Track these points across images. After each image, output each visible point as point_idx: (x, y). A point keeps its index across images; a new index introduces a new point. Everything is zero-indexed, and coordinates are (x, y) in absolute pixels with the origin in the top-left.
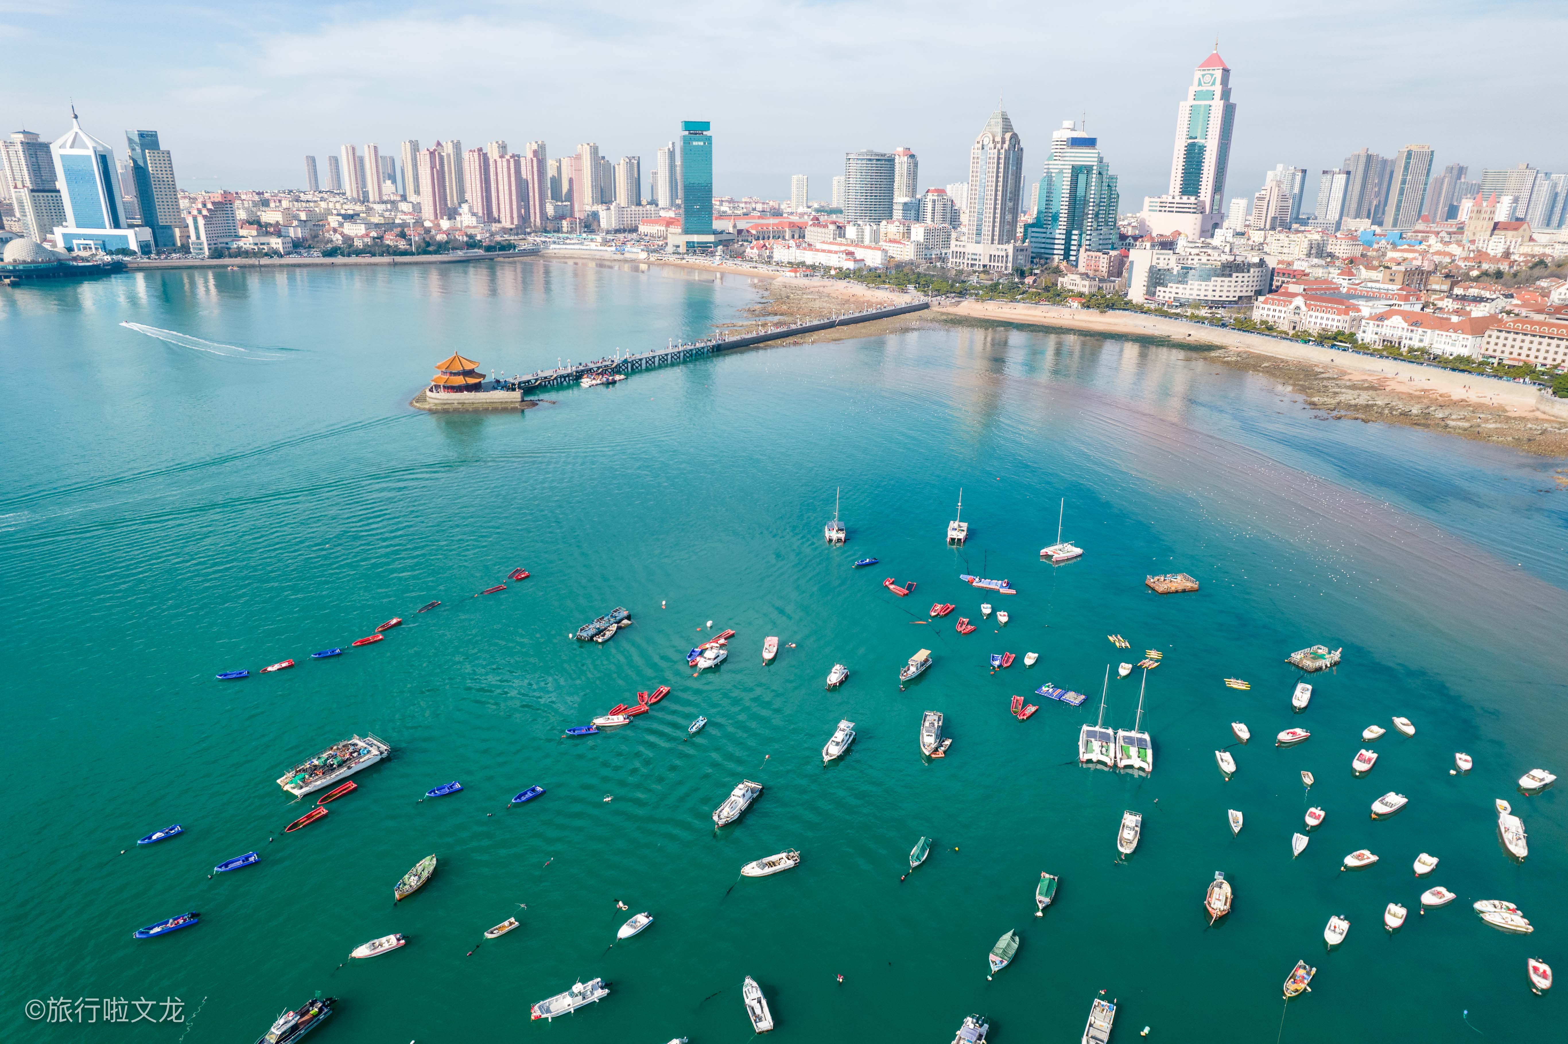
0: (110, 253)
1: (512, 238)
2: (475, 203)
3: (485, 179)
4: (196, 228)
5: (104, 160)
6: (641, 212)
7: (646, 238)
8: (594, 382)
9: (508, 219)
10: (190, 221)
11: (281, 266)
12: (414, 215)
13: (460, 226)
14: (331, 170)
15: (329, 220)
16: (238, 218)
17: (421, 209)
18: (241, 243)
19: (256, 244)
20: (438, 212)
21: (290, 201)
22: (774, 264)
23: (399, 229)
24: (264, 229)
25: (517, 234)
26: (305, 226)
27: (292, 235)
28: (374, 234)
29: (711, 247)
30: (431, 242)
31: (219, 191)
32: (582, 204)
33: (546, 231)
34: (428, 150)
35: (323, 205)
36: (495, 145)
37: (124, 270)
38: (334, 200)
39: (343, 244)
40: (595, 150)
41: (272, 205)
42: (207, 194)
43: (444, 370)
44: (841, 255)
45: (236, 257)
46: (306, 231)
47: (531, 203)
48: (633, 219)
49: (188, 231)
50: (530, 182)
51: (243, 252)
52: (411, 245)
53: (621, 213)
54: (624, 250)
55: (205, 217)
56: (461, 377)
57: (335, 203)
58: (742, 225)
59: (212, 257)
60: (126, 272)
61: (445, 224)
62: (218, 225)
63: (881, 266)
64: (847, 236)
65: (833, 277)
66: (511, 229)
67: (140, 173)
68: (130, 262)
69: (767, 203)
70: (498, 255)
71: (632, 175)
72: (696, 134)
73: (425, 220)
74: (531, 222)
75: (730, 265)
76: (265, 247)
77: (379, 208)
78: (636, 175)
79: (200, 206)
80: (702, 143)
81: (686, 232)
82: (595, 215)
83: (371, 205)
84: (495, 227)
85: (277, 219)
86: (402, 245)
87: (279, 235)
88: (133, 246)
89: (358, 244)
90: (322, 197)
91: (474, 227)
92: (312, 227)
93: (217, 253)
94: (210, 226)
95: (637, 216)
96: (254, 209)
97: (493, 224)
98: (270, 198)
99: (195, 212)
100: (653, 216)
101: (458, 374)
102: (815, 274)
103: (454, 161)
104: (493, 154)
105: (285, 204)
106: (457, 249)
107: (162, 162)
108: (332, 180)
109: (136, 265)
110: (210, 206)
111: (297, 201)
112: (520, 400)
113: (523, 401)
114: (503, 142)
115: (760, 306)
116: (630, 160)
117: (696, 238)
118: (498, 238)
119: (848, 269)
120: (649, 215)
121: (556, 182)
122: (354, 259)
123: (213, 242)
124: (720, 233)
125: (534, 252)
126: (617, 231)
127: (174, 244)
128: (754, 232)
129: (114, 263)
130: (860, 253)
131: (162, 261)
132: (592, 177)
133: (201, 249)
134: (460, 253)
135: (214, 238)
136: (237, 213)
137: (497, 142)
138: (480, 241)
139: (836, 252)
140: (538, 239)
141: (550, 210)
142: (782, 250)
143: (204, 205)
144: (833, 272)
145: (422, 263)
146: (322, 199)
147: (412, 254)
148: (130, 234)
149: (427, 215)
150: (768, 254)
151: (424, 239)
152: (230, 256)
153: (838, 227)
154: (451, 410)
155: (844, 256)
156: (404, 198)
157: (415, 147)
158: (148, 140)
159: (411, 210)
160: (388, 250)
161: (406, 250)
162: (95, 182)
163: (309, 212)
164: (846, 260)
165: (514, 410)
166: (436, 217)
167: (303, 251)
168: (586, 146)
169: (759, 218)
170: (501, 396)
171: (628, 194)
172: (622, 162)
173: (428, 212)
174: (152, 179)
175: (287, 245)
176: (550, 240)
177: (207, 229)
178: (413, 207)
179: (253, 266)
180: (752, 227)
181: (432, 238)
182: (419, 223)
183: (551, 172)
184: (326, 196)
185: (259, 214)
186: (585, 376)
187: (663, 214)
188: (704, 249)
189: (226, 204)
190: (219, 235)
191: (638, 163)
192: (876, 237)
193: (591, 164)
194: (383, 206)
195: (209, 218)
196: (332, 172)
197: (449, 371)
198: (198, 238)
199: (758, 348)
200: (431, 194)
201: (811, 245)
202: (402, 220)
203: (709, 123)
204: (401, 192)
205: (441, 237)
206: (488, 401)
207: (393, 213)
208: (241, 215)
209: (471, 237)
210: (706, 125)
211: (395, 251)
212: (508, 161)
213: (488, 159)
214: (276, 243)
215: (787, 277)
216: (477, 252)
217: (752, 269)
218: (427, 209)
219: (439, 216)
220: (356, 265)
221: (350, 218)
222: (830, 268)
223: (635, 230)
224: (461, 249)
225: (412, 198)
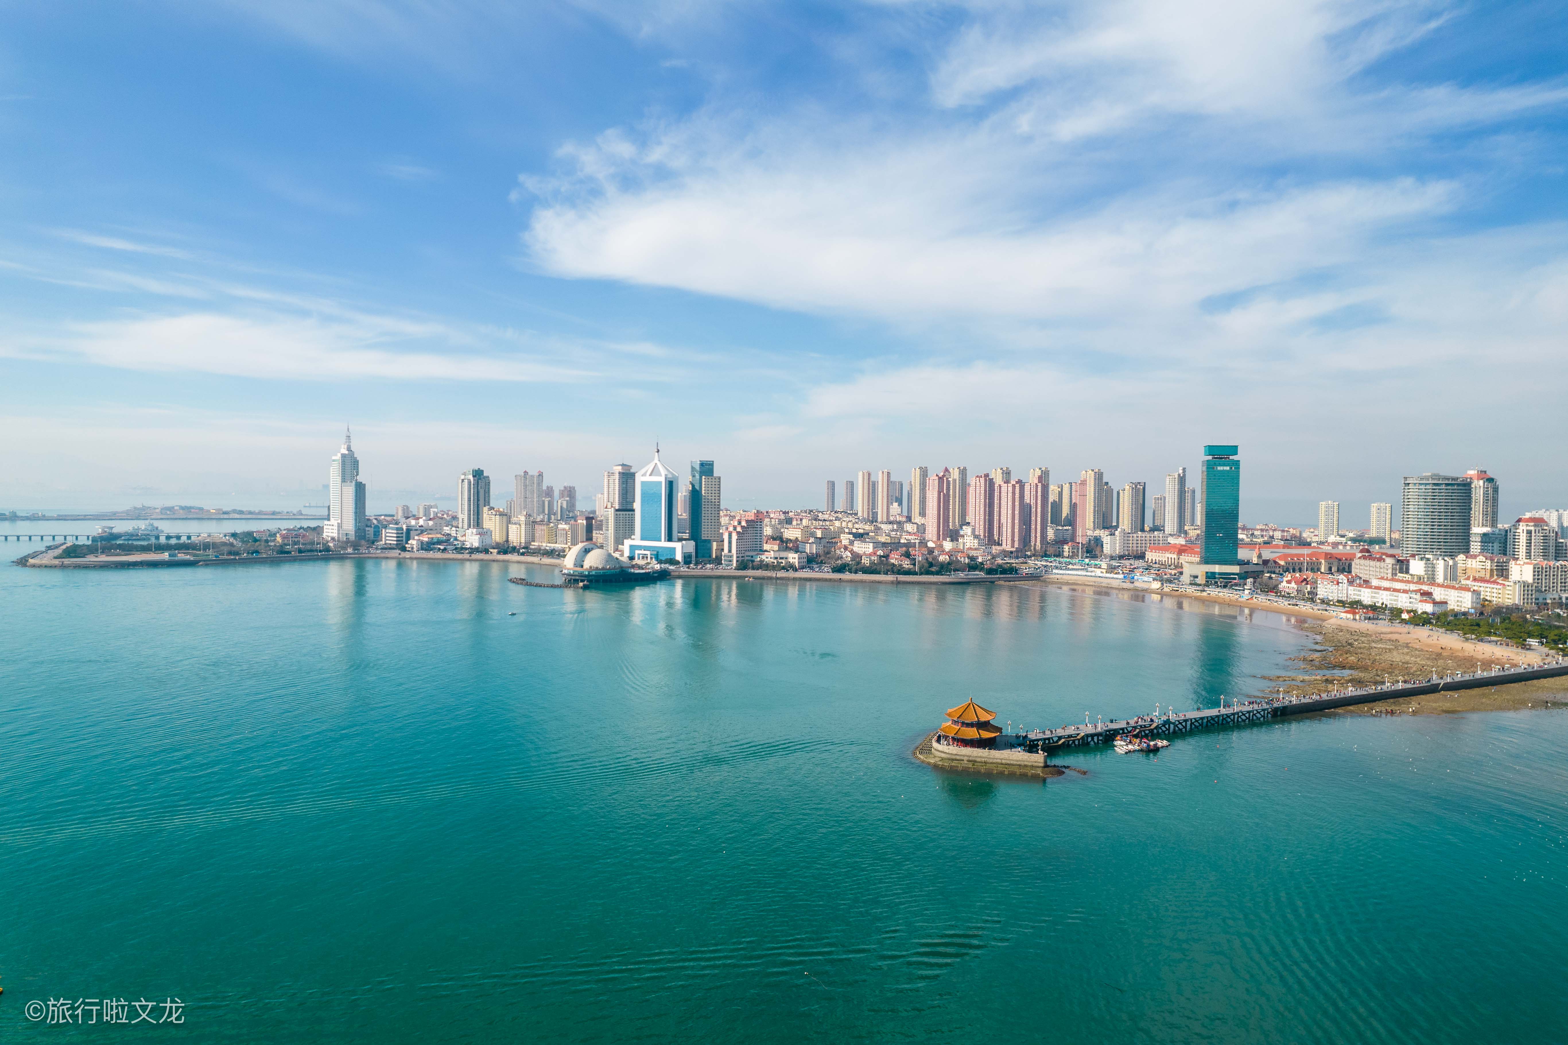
0: (660, 562)
1: (1012, 561)
2: (977, 526)
3: (990, 503)
4: (730, 543)
5: (671, 485)
6: (1148, 539)
7: (1154, 566)
8: (1130, 747)
9: (1009, 542)
10: (726, 537)
11: (795, 579)
12: (918, 536)
13: (962, 548)
14: (847, 493)
15: (841, 538)
16: (765, 534)
17: (925, 530)
18: (764, 557)
19: (776, 558)
20: (941, 533)
21: (809, 520)
22: (1318, 601)
23: (904, 549)
24: (785, 544)
25: (1017, 558)
26: (820, 543)
27: (808, 551)
28: (880, 553)
29: (1235, 579)
30: (933, 562)
31: (753, 511)
32: (1084, 528)
33: (1046, 555)
34: (937, 475)
35: (837, 523)
36: (999, 471)
37: (668, 577)
38: (847, 519)
39: (852, 561)
40: (1099, 476)
41: (794, 523)
42: (744, 513)
43: (956, 719)
44: (1413, 595)
45: (758, 569)
46: (820, 548)
47: (1033, 527)
48: (1139, 545)
49: (723, 545)
50: (1033, 506)
51: (764, 565)
52: (914, 565)
53: (1126, 538)
54: (1133, 578)
55: (738, 533)
56: (975, 729)
57: (847, 523)
58: (1267, 554)
59: (737, 569)
60: (669, 579)
61: (948, 545)
62: (747, 540)
63: (1473, 611)
64: (1411, 572)
65: (1404, 621)
66: (1012, 552)
67: (695, 495)
68: (674, 571)
69: (1287, 531)
70: (999, 578)
71: (1137, 501)
72: (1222, 458)
73: (929, 541)
74: (1031, 546)
75: (1261, 600)
76: (783, 561)
77: (886, 527)
78: (1141, 501)
79: (736, 523)
80: (1228, 468)
81: (1206, 561)
82: (1097, 540)
83: (880, 525)
84: (995, 549)
85: (796, 536)
86: (906, 564)
87: (796, 550)
88: (679, 557)
89: (866, 561)
90: (837, 517)
91: (976, 549)
92: (826, 545)
93: (743, 565)
94: (741, 541)
95: (1144, 542)
96: (779, 526)
97: (993, 547)
98: (793, 516)
99: (731, 529)
100: (1161, 542)
101: (971, 725)
102: (1380, 617)
103: (959, 486)
104: (998, 480)
105: (805, 522)
106: (958, 570)
107: (713, 486)
108: (847, 502)
109: (677, 574)
110: (744, 524)
111: (815, 520)
112: (1042, 765)
113: (1046, 766)
114: (1007, 468)
115: (1318, 655)
116: (1136, 486)
117: (1217, 569)
118: (999, 561)
119: (1425, 613)
120: (1157, 542)
121: (1057, 506)
122: (860, 576)
123: (741, 555)
124: (1245, 564)
125: (1034, 577)
126: (1121, 557)
127: (710, 556)
128: (1282, 563)
129: (662, 571)
130: (1439, 594)
131: (698, 571)
132: (1095, 503)
133: (730, 561)
134: (961, 575)
135: (743, 552)
136: (765, 529)
137: (1001, 469)
138: (982, 563)
139: (1405, 592)
140: (1039, 563)
141: (1051, 534)
142: (1329, 586)
143: (740, 523)
144: (1405, 616)
145: (924, 583)
146: (837, 519)
147: (915, 573)
148: (678, 546)
149: (930, 536)
150: (1309, 589)
151: (927, 559)
152: (753, 569)
153: (1398, 561)
154: (960, 769)
155: (1418, 596)
156: (909, 519)
157: (924, 473)
158: (706, 468)
159: (915, 530)
160: (892, 568)
161: (910, 569)
162: (661, 504)
163: (825, 530)
164: (1421, 601)
165: (1035, 778)
166: (939, 539)
167: (815, 566)
168: (1090, 471)
169: (1284, 547)
170: (1020, 758)
171: (1132, 520)
172: (1127, 487)
173: (931, 533)
174: (703, 500)
175: (802, 560)
176: (1051, 564)
177: (738, 544)
178: (918, 528)
179: (770, 578)
180: (1280, 558)
181: (935, 558)
182: (923, 543)
183: (1052, 497)
184: (840, 516)
185: (782, 530)
186: (1118, 738)
187: (1171, 540)
188: (1226, 581)
189: (757, 522)
190: (747, 549)
191: (1144, 489)
192: (1452, 574)
193: (1095, 490)
194: (890, 526)
195: (742, 533)
196: (847, 495)
197: (961, 720)
198: (730, 551)
199: (1335, 715)
200: (936, 517)
201: (1368, 581)
202: (907, 540)
203: (1236, 447)
204: (905, 513)
205: (943, 558)
206: (1003, 761)
207: (898, 533)
208: (768, 531)
209: (972, 558)
210: (1234, 450)
211: (899, 570)
212: (1014, 486)
213: (994, 484)
214: (793, 558)
215: (1341, 617)
216: (978, 575)
217: (1291, 606)
218: (930, 531)
219: (941, 538)
220: (862, 582)
221: (859, 536)
222: (1400, 611)
223: (1141, 556)
224: (963, 571)
225: (918, 519)
